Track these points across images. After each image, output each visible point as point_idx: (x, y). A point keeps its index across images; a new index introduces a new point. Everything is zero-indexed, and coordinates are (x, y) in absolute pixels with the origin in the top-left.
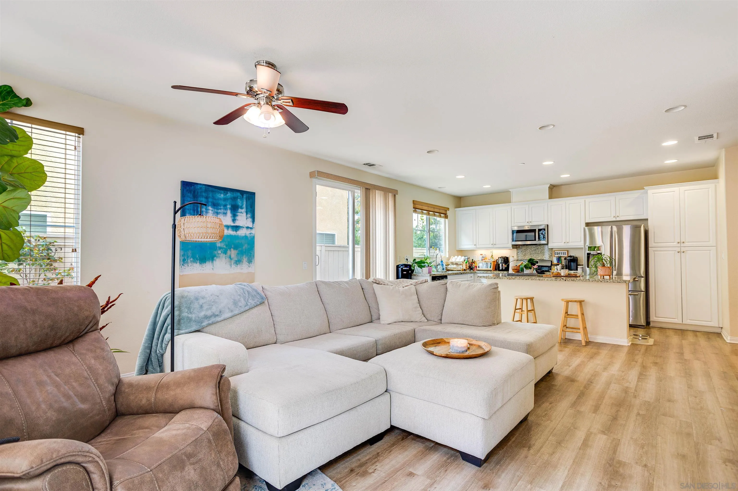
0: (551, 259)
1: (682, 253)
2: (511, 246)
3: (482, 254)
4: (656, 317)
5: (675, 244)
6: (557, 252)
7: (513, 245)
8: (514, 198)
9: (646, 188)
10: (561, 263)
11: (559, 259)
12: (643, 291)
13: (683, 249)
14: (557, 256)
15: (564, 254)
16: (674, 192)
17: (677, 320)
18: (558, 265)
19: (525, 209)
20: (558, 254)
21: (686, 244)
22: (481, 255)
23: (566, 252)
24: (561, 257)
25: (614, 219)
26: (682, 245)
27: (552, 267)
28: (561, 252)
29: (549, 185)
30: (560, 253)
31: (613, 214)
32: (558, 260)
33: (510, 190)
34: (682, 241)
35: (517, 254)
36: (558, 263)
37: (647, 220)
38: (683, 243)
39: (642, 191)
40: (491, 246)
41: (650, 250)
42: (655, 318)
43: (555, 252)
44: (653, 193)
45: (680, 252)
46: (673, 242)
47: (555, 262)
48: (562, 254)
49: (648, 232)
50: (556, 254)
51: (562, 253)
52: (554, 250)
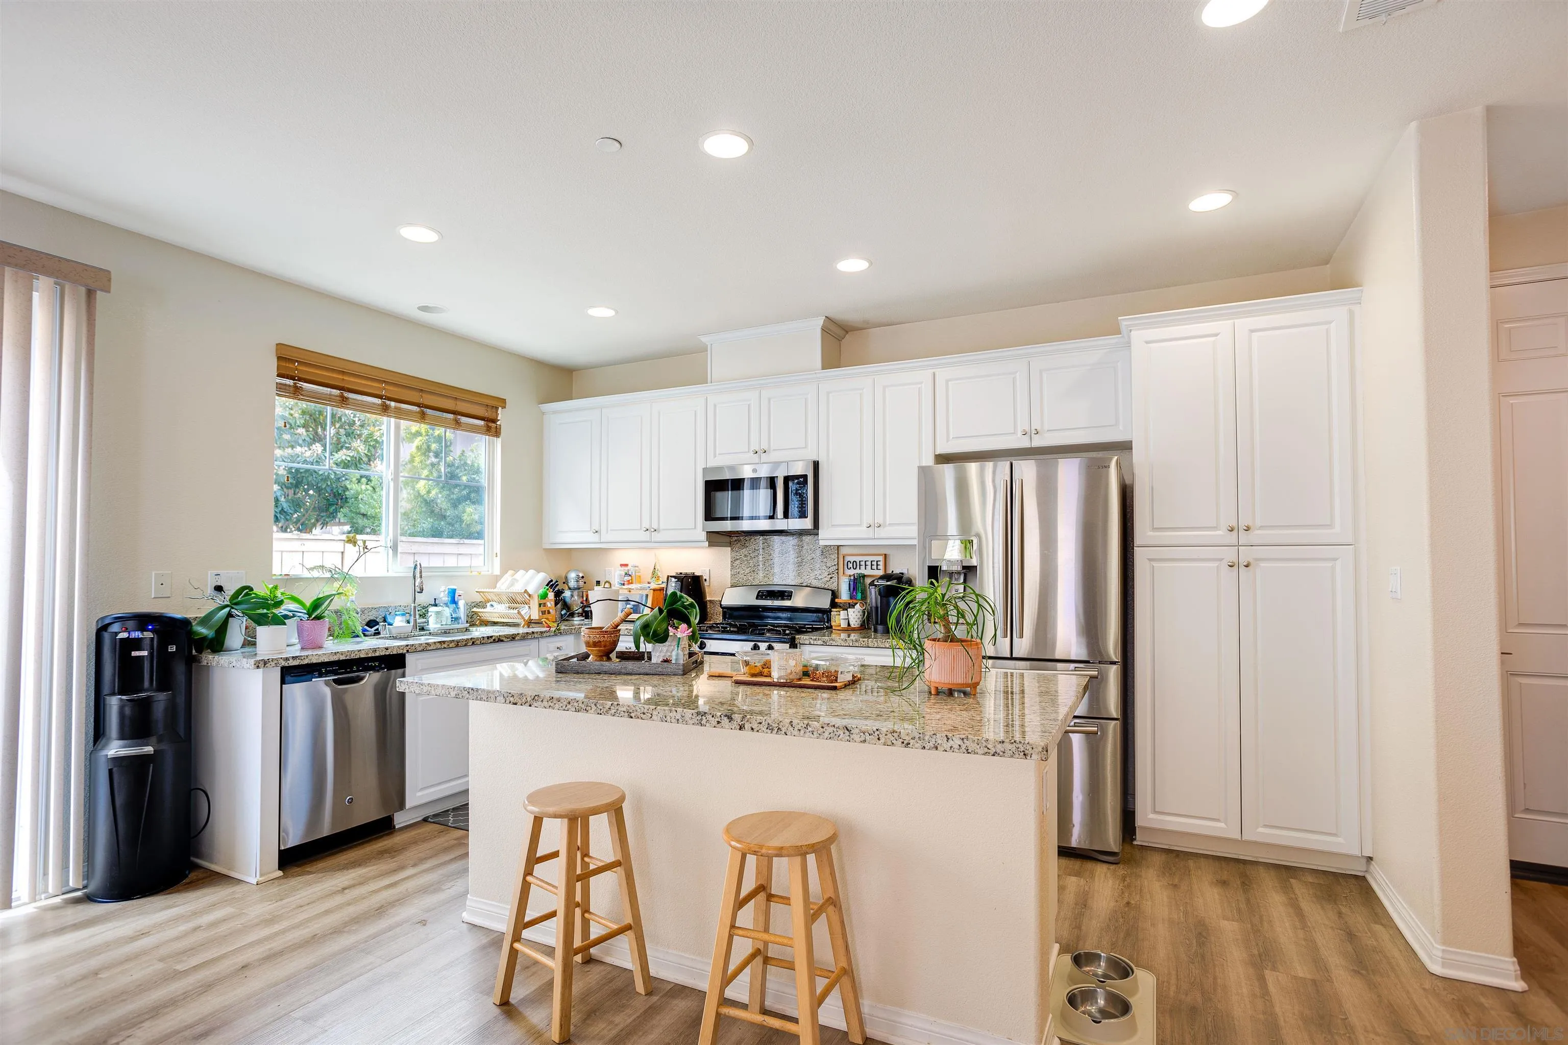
0: (836, 584)
1: (1242, 569)
2: (703, 536)
3: (626, 565)
4: (1155, 812)
5: (1221, 533)
6: (852, 559)
7: (709, 533)
8: (717, 367)
9: (1125, 321)
10: (864, 598)
11: (857, 583)
12: (1115, 716)
13: (1246, 555)
14: (852, 572)
15: (874, 567)
16: (1216, 335)
17: (1222, 825)
18: (852, 606)
19: (749, 406)
20: (855, 565)
21: (1256, 536)
22: (622, 565)
23: (881, 558)
24: (864, 576)
25: (1025, 443)
26: (1244, 538)
27: (834, 612)
28: (861, 558)
29: (820, 321)
30: (863, 563)
31: (1023, 425)
32: (854, 589)
33: (704, 339)
34: (1243, 524)
35: (732, 566)
36: (851, 598)
37: (1125, 447)
38: (1248, 529)
39: (1113, 340)
40: (645, 536)
41: (1140, 556)
42: (1151, 816)
43: (848, 558)
44: (1147, 342)
45: (1236, 567)
46: (1215, 528)
47: (844, 596)
48: (869, 567)
49: (1132, 492)
50: (850, 565)
51: (869, 563)
52: (843, 551)
